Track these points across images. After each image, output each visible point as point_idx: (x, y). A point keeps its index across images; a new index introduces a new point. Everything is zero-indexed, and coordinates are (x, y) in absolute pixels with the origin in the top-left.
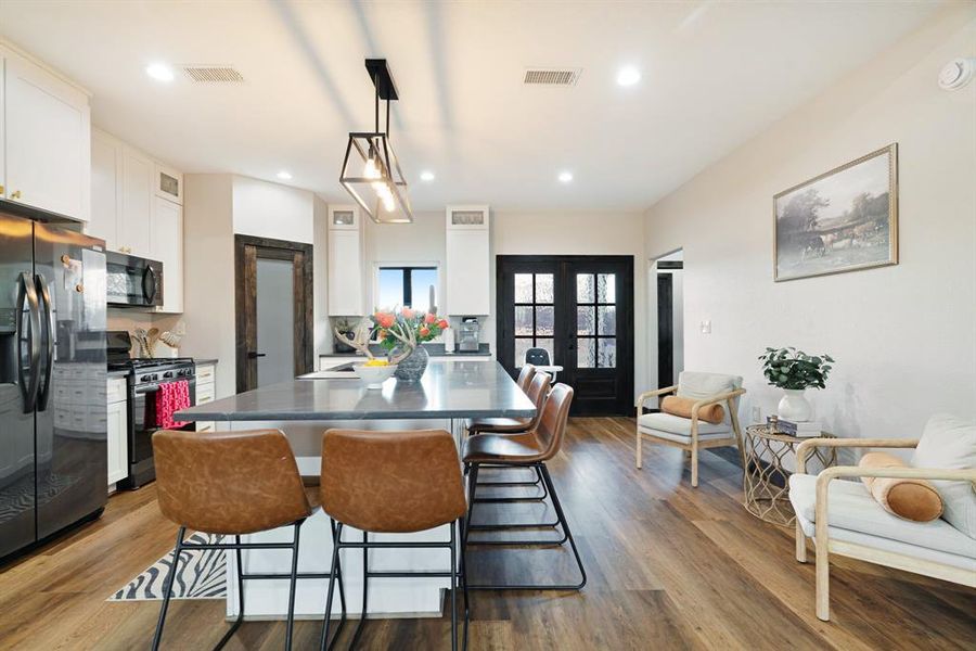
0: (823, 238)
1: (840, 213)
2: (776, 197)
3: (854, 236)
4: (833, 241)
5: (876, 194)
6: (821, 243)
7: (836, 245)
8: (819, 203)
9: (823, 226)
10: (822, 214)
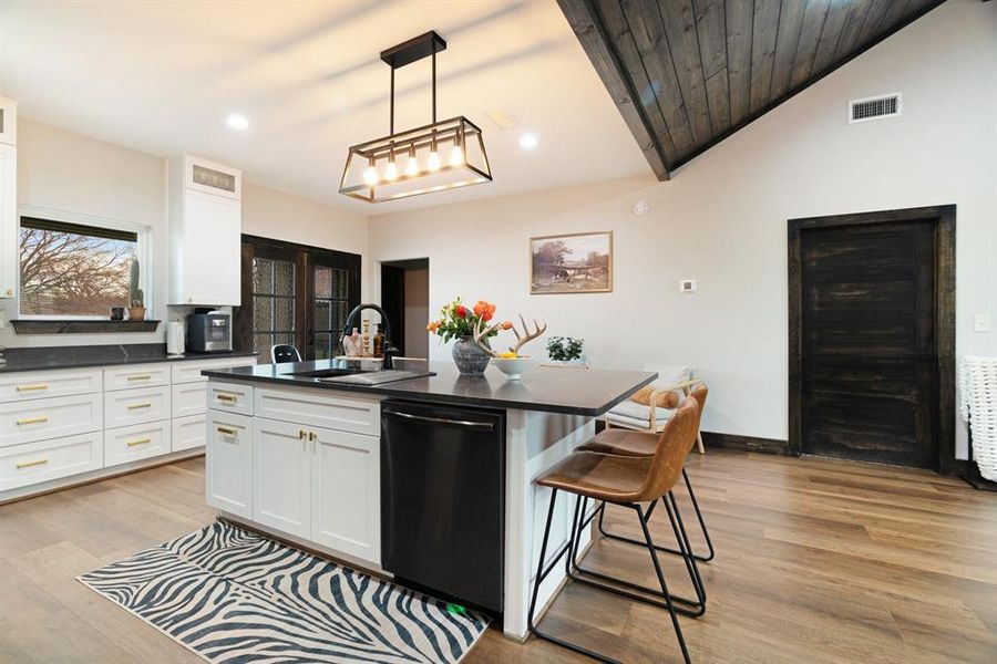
0: (568, 272)
1: (579, 259)
2: (533, 239)
3: (588, 274)
4: (574, 275)
5: (602, 254)
6: (566, 274)
7: (577, 277)
8: (565, 250)
9: (568, 265)
10: (567, 258)
